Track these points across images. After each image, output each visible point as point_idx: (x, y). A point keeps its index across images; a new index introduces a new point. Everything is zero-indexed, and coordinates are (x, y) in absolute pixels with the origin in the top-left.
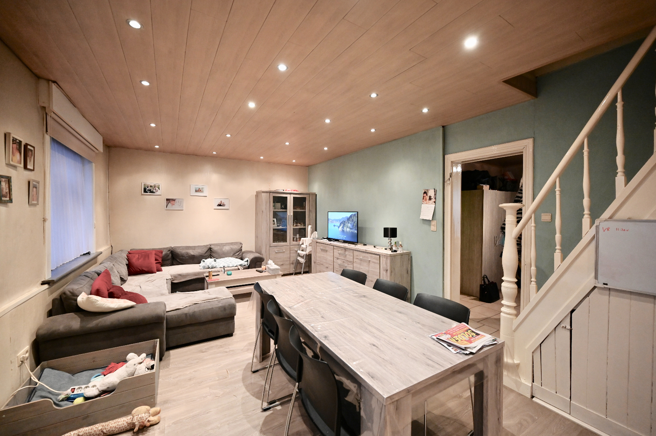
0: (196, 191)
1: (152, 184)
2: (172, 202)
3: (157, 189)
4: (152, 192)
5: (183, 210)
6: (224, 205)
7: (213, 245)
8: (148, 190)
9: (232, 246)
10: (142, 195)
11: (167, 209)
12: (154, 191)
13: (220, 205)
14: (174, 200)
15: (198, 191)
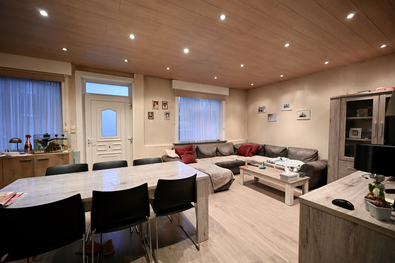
0: (285, 107)
1: (262, 107)
2: (271, 116)
3: (264, 109)
4: (262, 111)
5: (276, 121)
6: (305, 116)
7: (291, 148)
8: (261, 110)
9: (305, 152)
10: (258, 113)
11: (269, 121)
12: (263, 110)
13: (301, 116)
14: (272, 115)
15: (286, 106)
